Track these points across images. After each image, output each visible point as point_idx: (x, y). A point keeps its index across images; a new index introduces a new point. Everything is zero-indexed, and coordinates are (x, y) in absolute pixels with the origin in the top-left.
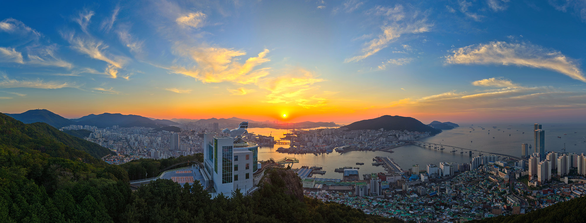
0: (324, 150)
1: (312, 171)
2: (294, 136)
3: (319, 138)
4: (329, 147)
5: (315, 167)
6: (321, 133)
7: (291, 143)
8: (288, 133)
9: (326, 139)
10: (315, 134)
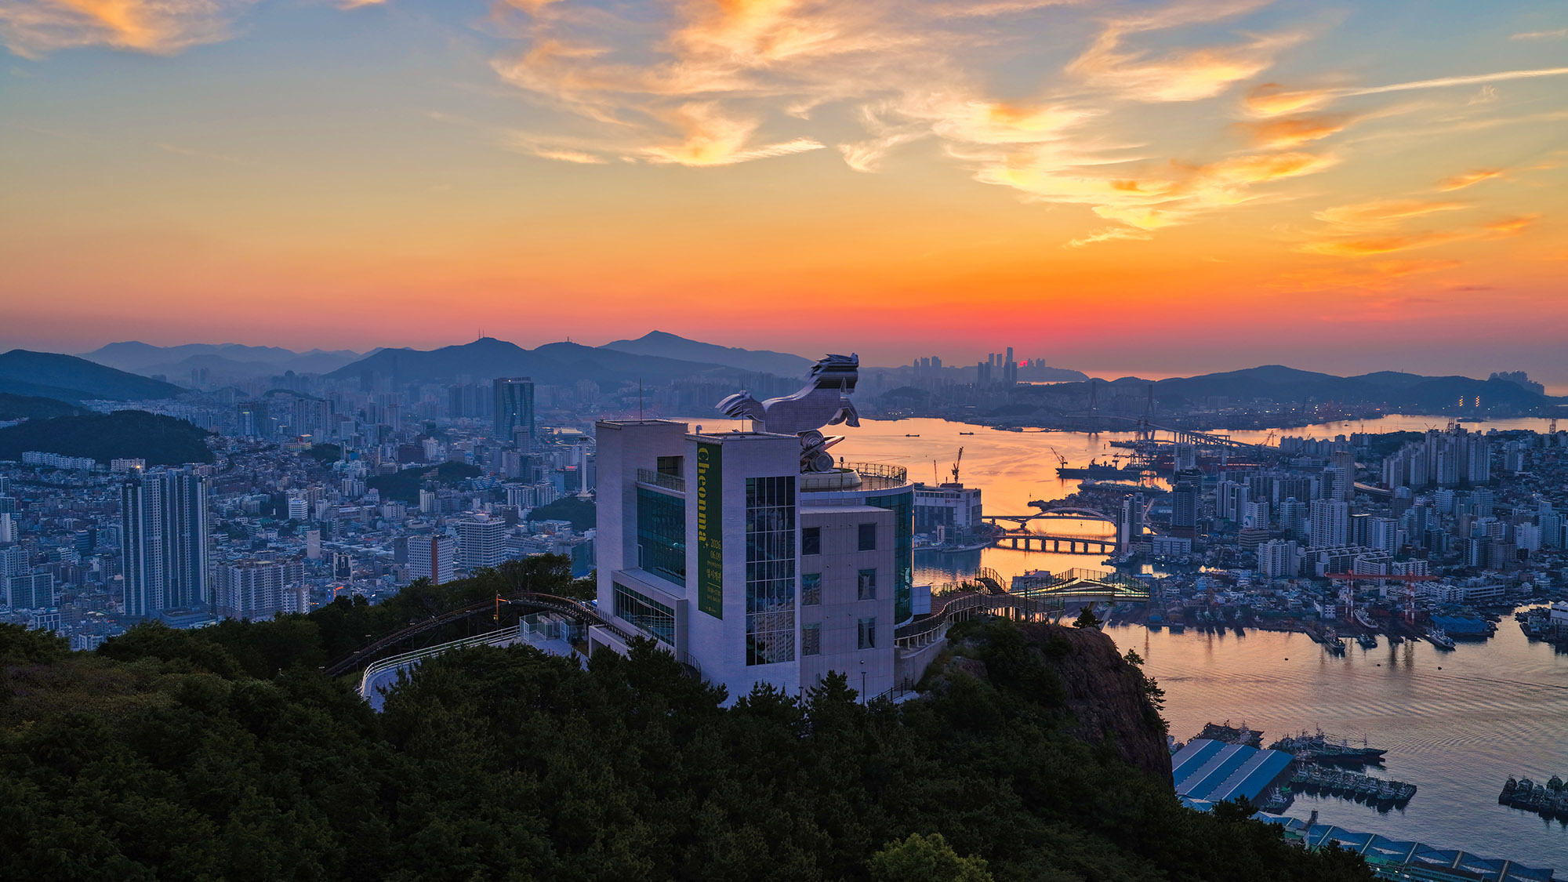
0: (1410, 611)
1: (1294, 765)
2: (1143, 489)
3: (1363, 508)
4: (1461, 591)
5: (1316, 743)
6: (1390, 469)
7: (1118, 546)
8: (1093, 466)
9: (1432, 523)
10: (1330, 477)
